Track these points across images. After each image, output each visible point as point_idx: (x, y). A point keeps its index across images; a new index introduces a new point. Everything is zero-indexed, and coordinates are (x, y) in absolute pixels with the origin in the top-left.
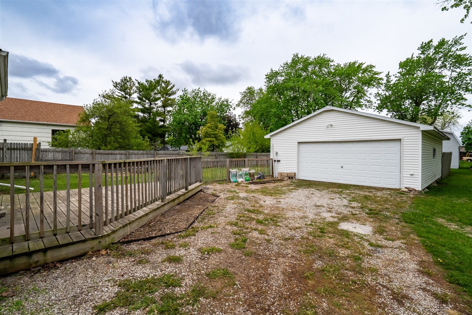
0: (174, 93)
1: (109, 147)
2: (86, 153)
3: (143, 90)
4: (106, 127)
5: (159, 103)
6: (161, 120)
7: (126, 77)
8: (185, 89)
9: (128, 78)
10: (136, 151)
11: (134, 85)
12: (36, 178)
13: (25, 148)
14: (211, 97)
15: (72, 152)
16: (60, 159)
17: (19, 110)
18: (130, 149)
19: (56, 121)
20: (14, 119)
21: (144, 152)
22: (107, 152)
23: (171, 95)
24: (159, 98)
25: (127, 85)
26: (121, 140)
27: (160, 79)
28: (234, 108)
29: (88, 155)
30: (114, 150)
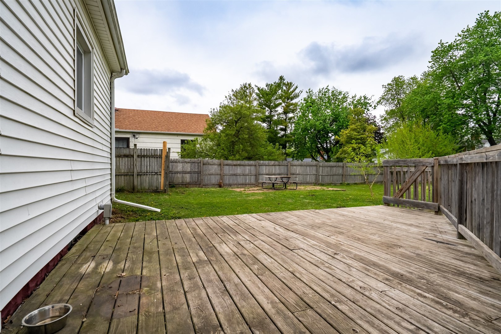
0: (297, 96)
1: (237, 157)
2: (214, 164)
3: (263, 96)
4: (234, 133)
5: (280, 110)
6: (282, 129)
7: (246, 84)
8: (309, 90)
9: (247, 85)
10: (267, 162)
11: (253, 91)
12: (165, 192)
13: (155, 155)
14: (342, 96)
15: (200, 163)
16: (189, 171)
17: (154, 121)
18: (260, 159)
19: (185, 130)
20: (149, 130)
21: (276, 162)
22: (235, 162)
23: (293, 98)
24: (280, 104)
25: (246, 92)
26: (249, 149)
27: (281, 82)
28: (375, 106)
29: (216, 166)
30: (242, 160)
